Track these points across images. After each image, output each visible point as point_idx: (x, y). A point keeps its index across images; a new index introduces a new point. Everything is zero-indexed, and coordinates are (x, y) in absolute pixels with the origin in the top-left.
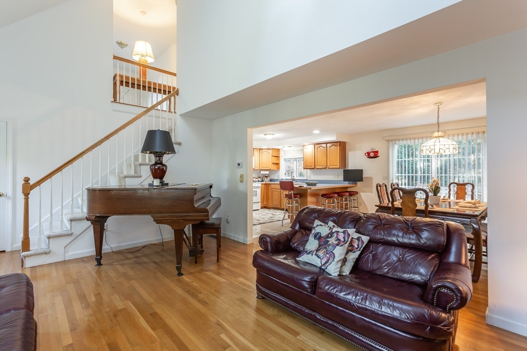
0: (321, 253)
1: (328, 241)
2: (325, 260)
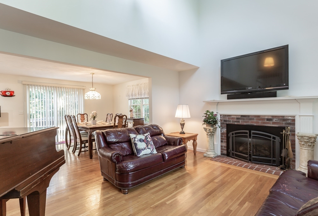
0: (149, 147)
1: (148, 140)
2: (152, 148)
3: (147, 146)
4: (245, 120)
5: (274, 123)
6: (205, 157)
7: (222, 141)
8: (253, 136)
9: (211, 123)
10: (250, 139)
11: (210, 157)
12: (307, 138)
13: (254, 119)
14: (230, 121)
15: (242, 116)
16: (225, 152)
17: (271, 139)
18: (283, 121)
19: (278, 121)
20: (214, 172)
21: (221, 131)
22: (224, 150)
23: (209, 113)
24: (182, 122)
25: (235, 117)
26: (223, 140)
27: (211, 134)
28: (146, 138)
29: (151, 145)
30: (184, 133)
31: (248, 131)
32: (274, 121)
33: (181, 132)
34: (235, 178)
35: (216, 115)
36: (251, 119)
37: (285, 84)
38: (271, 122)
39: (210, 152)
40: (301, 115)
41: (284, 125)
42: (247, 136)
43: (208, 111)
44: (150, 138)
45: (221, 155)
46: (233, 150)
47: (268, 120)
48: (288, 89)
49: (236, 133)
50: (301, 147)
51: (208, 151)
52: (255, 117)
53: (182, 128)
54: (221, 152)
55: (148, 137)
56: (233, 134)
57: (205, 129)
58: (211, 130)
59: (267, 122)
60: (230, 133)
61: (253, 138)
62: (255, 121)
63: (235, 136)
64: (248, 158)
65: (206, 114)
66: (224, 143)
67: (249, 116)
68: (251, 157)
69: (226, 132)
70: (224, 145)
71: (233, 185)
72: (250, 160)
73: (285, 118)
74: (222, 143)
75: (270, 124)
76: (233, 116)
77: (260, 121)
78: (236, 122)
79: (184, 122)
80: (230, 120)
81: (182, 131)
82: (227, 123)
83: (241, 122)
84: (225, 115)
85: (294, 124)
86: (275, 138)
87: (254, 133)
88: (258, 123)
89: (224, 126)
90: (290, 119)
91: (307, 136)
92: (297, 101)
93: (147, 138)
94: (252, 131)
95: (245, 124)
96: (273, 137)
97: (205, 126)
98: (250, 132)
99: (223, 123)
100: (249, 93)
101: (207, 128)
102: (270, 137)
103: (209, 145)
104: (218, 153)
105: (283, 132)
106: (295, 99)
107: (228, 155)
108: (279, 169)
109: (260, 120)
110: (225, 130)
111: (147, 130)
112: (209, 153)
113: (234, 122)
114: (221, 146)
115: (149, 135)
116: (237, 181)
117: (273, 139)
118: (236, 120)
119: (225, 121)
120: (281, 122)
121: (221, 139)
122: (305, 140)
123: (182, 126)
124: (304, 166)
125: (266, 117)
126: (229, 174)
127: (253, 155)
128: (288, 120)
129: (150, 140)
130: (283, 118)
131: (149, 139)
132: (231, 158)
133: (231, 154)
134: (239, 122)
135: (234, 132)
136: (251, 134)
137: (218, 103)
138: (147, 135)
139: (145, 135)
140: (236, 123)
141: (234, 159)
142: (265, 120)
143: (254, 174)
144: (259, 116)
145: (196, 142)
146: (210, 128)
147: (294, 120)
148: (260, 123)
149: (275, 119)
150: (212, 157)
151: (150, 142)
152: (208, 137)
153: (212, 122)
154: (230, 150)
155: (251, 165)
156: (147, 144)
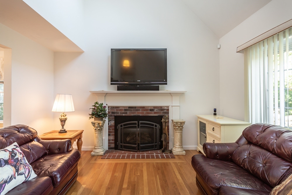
2: (27, 172)
3: (17, 171)
4: (132, 111)
5: (155, 113)
6: (93, 156)
7: (109, 135)
8: (141, 126)
9: (102, 117)
10: (138, 129)
11: (100, 155)
12: (180, 123)
13: (140, 110)
14: (118, 113)
15: (129, 107)
16: (113, 145)
17: (154, 127)
18: (161, 111)
19: (158, 111)
20: (115, 175)
21: (109, 124)
22: (112, 143)
23: (97, 105)
24: (63, 117)
25: (123, 108)
26: (111, 134)
27: (100, 129)
28: (12, 156)
29: (25, 165)
30: (66, 132)
31: (137, 122)
32: (155, 111)
33: (61, 131)
34: (139, 174)
35: (105, 107)
36: (137, 110)
37: (165, 80)
38: (153, 112)
39: (99, 149)
40: (173, 105)
41: (162, 114)
42: (136, 126)
43: (97, 103)
44: (21, 153)
45: (108, 149)
46: (121, 143)
47: (151, 110)
48: (167, 84)
49: (124, 125)
50: (176, 131)
51: (96, 149)
52: (141, 108)
53: (63, 126)
54: (109, 146)
55: (15, 151)
56: (121, 126)
57: (93, 124)
58: (100, 124)
59: (150, 113)
60: (118, 125)
61: (141, 128)
62: (141, 112)
63: (124, 128)
64: (137, 148)
65: (94, 106)
66: (112, 136)
67: (135, 107)
68: (139, 145)
69: (114, 124)
70: (112, 138)
71: (143, 185)
72: (138, 149)
73: (163, 108)
74: (109, 136)
75: (152, 114)
76: (121, 108)
77: (145, 112)
78: (124, 113)
79: (65, 117)
80: (118, 111)
81: (63, 129)
82: (115, 115)
83: (129, 114)
84: (114, 107)
85: (168, 113)
86: (156, 125)
87: (141, 124)
88: (143, 113)
89: (112, 118)
90: (166, 109)
91: (179, 121)
92: (171, 94)
93: (16, 155)
94: (140, 122)
95: (132, 115)
96: (155, 125)
97: (93, 120)
98: (138, 122)
99: (111, 116)
100: (138, 85)
101: (96, 122)
102: (153, 125)
103: (98, 142)
104: (106, 148)
105: (162, 120)
106: (170, 93)
107: (116, 148)
108: (160, 152)
109: (145, 110)
110: (113, 123)
111: (7, 137)
112: (97, 151)
113: (122, 114)
114: (109, 140)
115: (17, 147)
116: (143, 177)
117: (155, 127)
118: (124, 112)
119: (113, 113)
120: (160, 112)
121: (109, 132)
122: (179, 125)
123: (63, 122)
124: (178, 146)
125: (149, 108)
126: (131, 171)
127: (141, 144)
128: (165, 109)
129: (21, 156)
130: (161, 108)
131: (19, 156)
132: (119, 151)
133: (119, 147)
134: (127, 113)
135: (123, 124)
136: (139, 124)
137: (106, 94)
138: (14, 149)
139: (10, 148)
140: (124, 115)
141: (123, 151)
142: (148, 111)
143: (149, 163)
144: (144, 107)
145: (81, 141)
146: (99, 122)
147: (168, 110)
148: (145, 114)
149: (156, 109)
150: (102, 154)
151: (23, 161)
152: (97, 132)
153: (102, 115)
154: (118, 143)
155: (141, 154)
156: (15, 167)
